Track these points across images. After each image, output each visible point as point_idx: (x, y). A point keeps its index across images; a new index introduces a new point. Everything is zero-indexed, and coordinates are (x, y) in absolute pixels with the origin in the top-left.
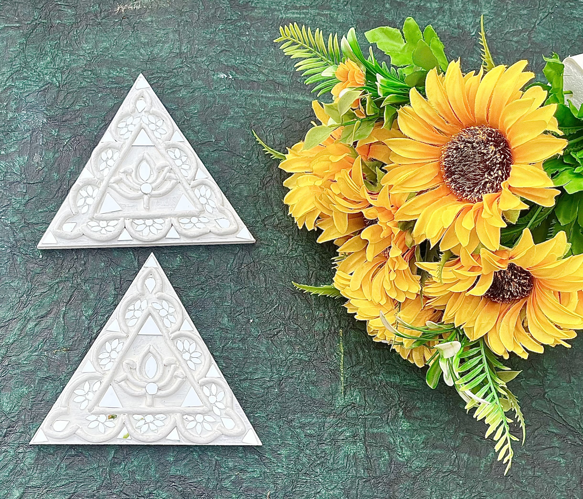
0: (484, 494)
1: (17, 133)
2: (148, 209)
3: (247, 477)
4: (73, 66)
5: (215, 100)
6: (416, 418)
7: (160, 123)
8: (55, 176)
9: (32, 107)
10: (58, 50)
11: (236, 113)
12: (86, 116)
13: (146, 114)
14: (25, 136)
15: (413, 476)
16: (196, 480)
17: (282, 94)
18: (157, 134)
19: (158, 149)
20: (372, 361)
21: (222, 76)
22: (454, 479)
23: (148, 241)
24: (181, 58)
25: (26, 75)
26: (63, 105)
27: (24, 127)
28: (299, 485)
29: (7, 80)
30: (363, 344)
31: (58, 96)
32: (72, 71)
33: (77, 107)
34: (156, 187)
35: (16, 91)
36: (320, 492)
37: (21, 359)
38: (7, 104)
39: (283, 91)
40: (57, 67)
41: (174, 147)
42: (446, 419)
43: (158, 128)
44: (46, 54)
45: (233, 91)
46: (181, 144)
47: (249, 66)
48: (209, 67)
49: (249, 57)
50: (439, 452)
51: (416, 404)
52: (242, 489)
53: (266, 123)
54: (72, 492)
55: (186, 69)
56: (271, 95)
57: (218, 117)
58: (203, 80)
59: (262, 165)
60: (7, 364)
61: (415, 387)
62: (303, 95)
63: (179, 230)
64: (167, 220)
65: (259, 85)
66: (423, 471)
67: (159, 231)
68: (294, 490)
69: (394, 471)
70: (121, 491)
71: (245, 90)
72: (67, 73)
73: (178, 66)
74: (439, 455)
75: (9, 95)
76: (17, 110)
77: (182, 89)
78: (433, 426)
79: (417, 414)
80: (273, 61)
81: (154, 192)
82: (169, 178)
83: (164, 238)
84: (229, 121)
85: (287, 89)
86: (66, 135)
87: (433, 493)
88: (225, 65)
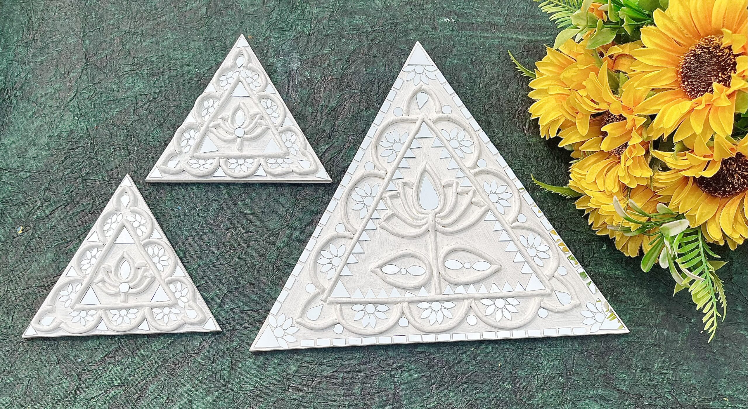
0: (682, 362)
1: (276, 75)
2: (240, 150)
3: (481, 352)
4: (320, 17)
5: (441, 41)
6: (622, 302)
7: (255, 77)
8: (309, 109)
9: (288, 53)
10: (306, 4)
11: (459, 51)
12: (333, 58)
13: (244, 70)
14: (283, 77)
15: (621, 349)
16: (438, 355)
17: (498, 34)
18: (252, 86)
19: (253, 99)
20: (583, 256)
21: (446, 20)
22: (656, 351)
23: (238, 177)
24: (410, 6)
25: (282, 26)
26: (313, 50)
27: (282, 70)
28: (525, 358)
29: (266, 31)
30: (575, 241)
31: (308, 43)
32: (319, 21)
33: (325, 51)
34: (248, 131)
35: (274, 40)
36: (542, 363)
37: (291, 260)
38: (267, 52)
39: (498, 31)
40: (306, 18)
41: (266, 98)
42: (648, 301)
43: (253, 81)
44: (297, 8)
45: (455, 33)
46: (272, 95)
47: (468, 11)
48: (435, 13)
49: (468, 3)
50: (643, 329)
51: (621, 290)
52: (477, 361)
53: (485, 58)
54: (338, 365)
55: (415, 15)
56: (489, 35)
57: (444, 56)
58: (430, 24)
59: (483, 94)
60: (279, 265)
61: (620, 275)
62: (516, 33)
63: (266, 169)
64: (256, 160)
65: (477, 27)
66: (629, 344)
67: (249, 169)
68: (521, 362)
69: (604, 345)
70: (378, 365)
71: (466, 32)
72: (315, 23)
73: (408, 13)
74: (642, 331)
75: (269, 44)
76: (276, 56)
77: (412, 33)
78: (636, 307)
79: (622, 298)
80: (489, 5)
81: (246, 136)
82: (260, 124)
83: (253, 176)
84: (453, 59)
85: (502, 29)
86: (317, 75)
87: (638, 362)
88: (448, 10)
